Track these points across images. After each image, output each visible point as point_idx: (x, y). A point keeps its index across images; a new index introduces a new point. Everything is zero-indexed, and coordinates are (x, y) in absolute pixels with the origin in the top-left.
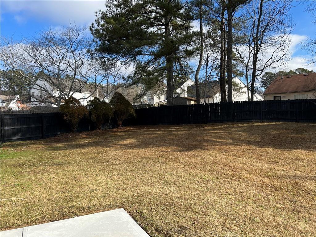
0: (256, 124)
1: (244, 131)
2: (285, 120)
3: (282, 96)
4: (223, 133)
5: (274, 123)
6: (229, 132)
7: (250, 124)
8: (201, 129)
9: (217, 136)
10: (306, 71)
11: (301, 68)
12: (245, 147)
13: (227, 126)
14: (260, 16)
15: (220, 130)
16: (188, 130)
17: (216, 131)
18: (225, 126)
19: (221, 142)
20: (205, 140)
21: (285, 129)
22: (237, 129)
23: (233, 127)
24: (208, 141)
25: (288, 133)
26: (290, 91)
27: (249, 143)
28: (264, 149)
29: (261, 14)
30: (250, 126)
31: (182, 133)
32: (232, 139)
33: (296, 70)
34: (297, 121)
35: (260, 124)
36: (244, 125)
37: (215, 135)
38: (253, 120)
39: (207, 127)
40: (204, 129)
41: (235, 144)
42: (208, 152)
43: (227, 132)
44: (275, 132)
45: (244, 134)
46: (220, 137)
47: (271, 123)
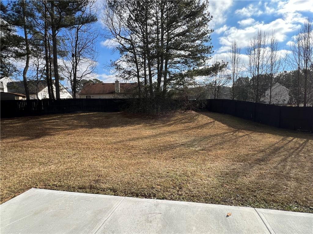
0: (81, 114)
1: (75, 119)
2: (98, 111)
3: (91, 96)
4: (59, 122)
5: (93, 113)
6: (64, 121)
7: (77, 114)
8: (37, 120)
9: (55, 125)
10: (99, 81)
11: (96, 79)
12: (82, 130)
13: (60, 116)
14: (77, 41)
15: (55, 120)
16: (24, 122)
17: (52, 121)
18: (58, 116)
19: (62, 129)
20: (47, 129)
21: (100, 116)
22: (68, 118)
23: (65, 117)
24: (49, 129)
25: (103, 119)
26: (96, 93)
27: (82, 127)
28: (94, 129)
29: (78, 39)
30: (77, 116)
31: (18, 125)
32: (68, 125)
33: (93, 80)
34: (105, 111)
35: (84, 114)
36: (73, 115)
37: (53, 123)
38: (78, 112)
39: (42, 118)
40: (40, 120)
41: (73, 128)
42: (56, 137)
43: (62, 121)
44: (95, 119)
45: (75, 122)
46: (58, 125)
47: (91, 113)
